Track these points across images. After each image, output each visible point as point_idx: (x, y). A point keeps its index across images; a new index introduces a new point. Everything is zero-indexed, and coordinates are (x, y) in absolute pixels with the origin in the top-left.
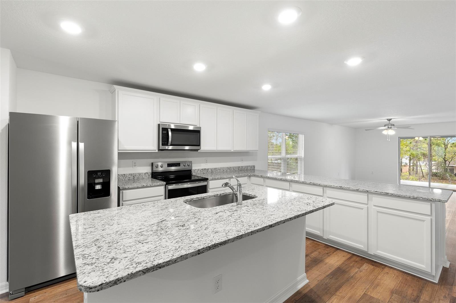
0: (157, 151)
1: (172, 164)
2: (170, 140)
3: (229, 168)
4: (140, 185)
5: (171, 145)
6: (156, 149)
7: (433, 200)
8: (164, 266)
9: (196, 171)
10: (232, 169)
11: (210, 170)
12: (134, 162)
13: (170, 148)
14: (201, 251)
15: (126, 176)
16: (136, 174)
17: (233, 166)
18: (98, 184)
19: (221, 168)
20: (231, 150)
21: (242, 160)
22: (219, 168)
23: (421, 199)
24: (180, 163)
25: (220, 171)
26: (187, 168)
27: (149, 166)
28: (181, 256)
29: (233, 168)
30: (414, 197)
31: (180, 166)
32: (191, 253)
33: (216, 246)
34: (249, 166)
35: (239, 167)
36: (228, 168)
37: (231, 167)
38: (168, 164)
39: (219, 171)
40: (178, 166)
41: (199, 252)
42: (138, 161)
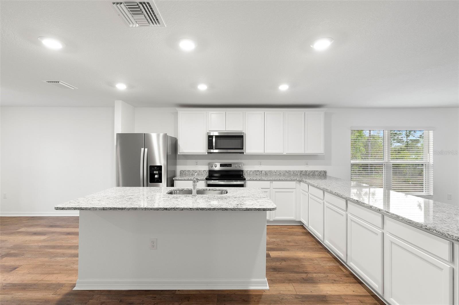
0: (207, 154)
1: (224, 164)
2: (214, 144)
3: (288, 172)
4: (186, 179)
5: (216, 149)
6: (205, 152)
7: (449, 237)
8: (84, 209)
9: (248, 172)
10: (292, 173)
11: (263, 172)
12: (196, 162)
13: (217, 151)
14: (105, 209)
15: (191, 172)
16: (197, 171)
17: (293, 170)
18: (156, 174)
19: (277, 171)
20: (283, 153)
21: (307, 164)
22: (275, 171)
23: (435, 232)
24: (231, 164)
25: (276, 174)
26: (238, 168)
27: (207, 165)
28: (93, 208)
29: (294, 172)
30: (426, 227)
31: (231, 167)
32: (99, 208)
33: (115, 209)
34: (317, 171)
35: (301, 171)
36: (286, 171)
37: (290, 171)
38: (220, 164)
39: (274, 173)
40: (230, 167)
41: (104, 209)
42: (199, 161)
